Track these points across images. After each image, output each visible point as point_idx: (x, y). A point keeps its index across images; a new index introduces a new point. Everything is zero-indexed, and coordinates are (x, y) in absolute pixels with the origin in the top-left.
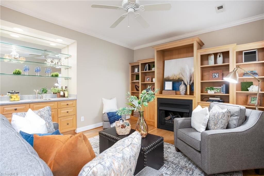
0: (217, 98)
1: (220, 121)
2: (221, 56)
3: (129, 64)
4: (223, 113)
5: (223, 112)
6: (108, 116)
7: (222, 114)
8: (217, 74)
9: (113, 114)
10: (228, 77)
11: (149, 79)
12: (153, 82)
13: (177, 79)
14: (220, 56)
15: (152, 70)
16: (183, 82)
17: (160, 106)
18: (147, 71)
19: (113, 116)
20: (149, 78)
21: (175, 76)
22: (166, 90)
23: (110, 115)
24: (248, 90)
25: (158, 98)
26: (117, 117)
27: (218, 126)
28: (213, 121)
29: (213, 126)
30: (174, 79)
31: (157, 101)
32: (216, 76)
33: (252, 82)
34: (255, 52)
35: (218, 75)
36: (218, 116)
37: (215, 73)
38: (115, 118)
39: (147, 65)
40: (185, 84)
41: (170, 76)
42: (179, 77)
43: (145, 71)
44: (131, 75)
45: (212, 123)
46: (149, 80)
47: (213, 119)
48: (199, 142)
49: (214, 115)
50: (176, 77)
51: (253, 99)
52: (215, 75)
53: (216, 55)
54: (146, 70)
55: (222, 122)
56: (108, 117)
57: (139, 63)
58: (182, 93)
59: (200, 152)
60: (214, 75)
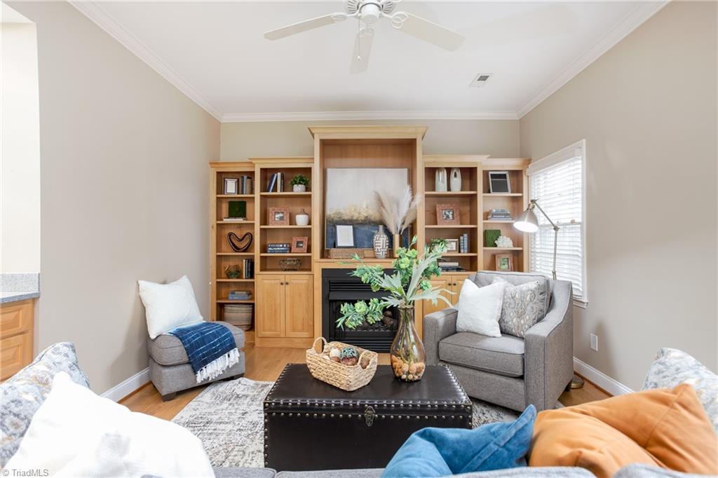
0: (445, 261)
1: (529, 308)
2: (459, 174)
3: (209, 166)
4: (531, 290)
5: (531, 288)
6: (184, 344)
7: (529, 292)
8: (451, 213)
9: (202, 334)
10: (524, 220)
11: (281, 215)
12: (296, 224)
13: (363, 218)
14: (455, 176)
15: (292, 191)
16: (381, 227)
17: (330, 291)
18: (279, 193)
19: (206, 340)
20: (282, 213)
21: (355, 210)
22: (340, 247)
23: (193, 338)
24: (496, 246)
25: (323, 270)
26: (219, 341)
27: (527, 317)
28: (513, 308)
29: (515, 320)
30: (355, 218)
31: (323, 277)
32: (448, 217)
33: (499, 231)
34: (504, 176)
35: (453, 215)
36: (522, 298)
37: (446, 210)
38: (213, 345)
39: (279, 174)
40: (388, 232)
41: (342, 211)
42: (366, 215)
43: (272, 191)
44: (215, 199)
45: (512, 314)
46: (282, 218)
47: (512, 306)
48: (520, 357)
49: (513, 298)
50: (359, 213)
51: (502, 262)
52: (447, 213)
53: (449, 170)
54: (275, 189)
55: (532, 308)
56: (183, 348)
57: (254, 167)
58: (381, 253)
59: (522, 378)
60: (445, 214)
